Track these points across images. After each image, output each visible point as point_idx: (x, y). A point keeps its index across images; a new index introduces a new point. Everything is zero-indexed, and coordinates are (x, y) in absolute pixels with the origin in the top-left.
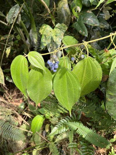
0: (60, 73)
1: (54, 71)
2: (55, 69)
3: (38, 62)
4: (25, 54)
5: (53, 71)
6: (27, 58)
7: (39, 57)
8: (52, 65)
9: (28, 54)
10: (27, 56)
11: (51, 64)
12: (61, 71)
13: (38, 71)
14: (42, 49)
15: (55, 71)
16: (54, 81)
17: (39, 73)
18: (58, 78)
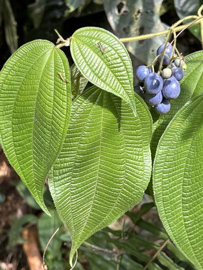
0: (186, 116)
1: (162, 110)
2: (165, 100)
3: (107, 70)
4: (61, 38)
5: (156, 106)
6: (66, 50)
7: (113, 52)
8: (158, 84)
9: (73, 37)
10: (67, 43)
11: (153, 78)
12: (190, 111)
13: (101, 104)
14: (72, 9)
15: (164, 108)
16: (159, 151)
17: (104, 115)
18: (177, 136)
